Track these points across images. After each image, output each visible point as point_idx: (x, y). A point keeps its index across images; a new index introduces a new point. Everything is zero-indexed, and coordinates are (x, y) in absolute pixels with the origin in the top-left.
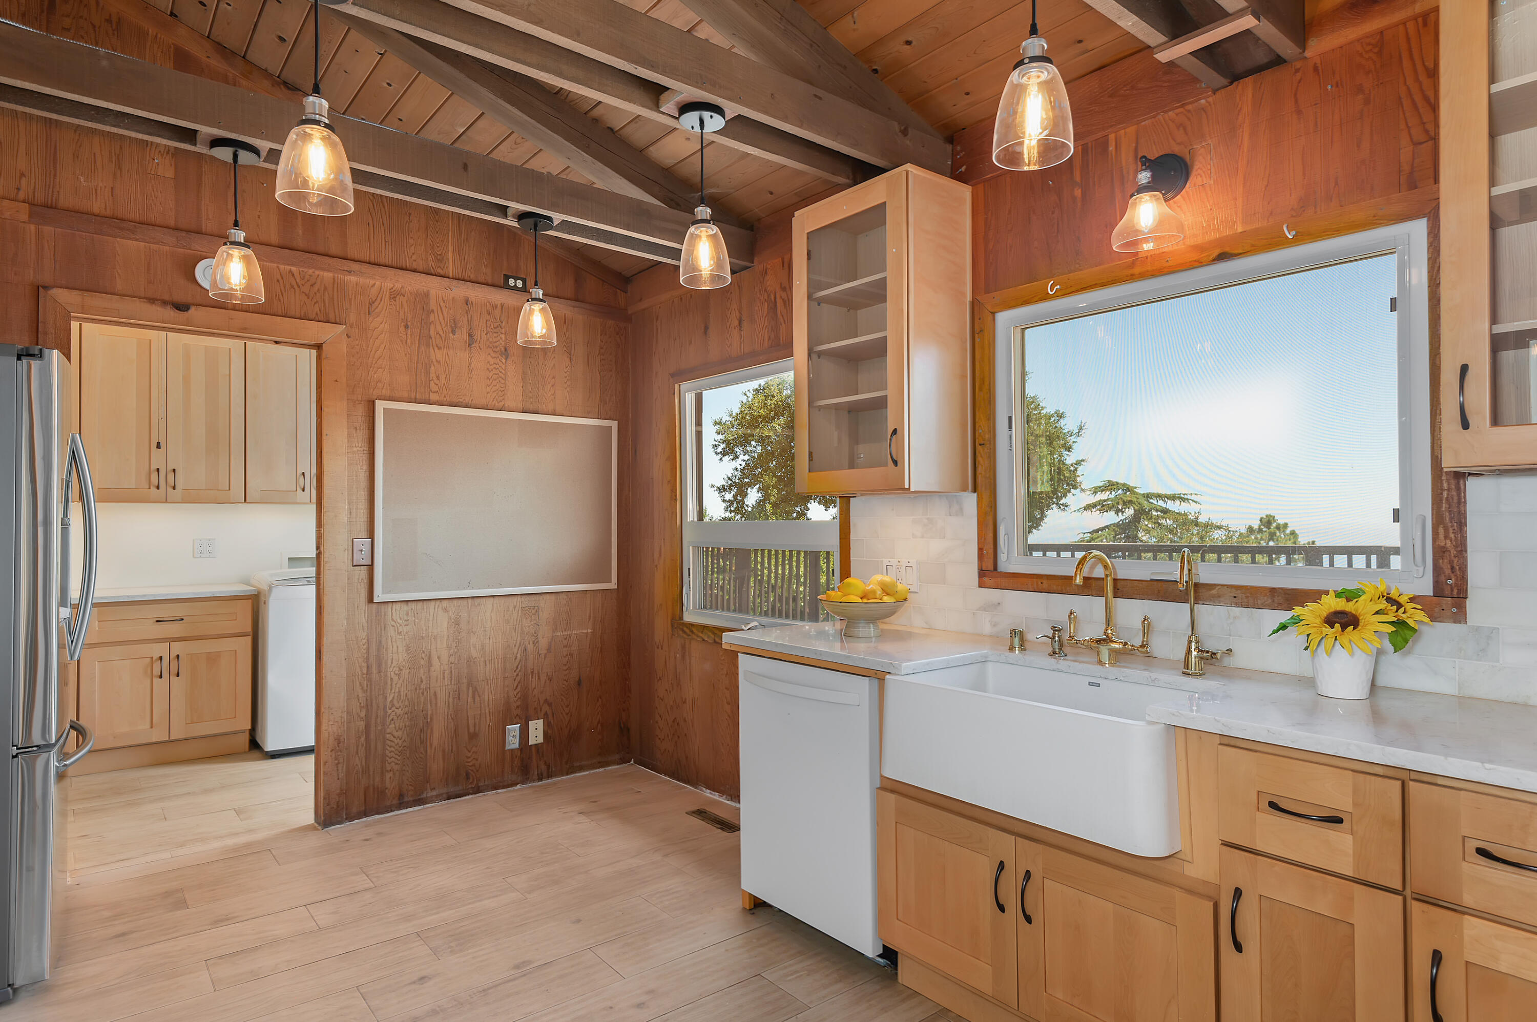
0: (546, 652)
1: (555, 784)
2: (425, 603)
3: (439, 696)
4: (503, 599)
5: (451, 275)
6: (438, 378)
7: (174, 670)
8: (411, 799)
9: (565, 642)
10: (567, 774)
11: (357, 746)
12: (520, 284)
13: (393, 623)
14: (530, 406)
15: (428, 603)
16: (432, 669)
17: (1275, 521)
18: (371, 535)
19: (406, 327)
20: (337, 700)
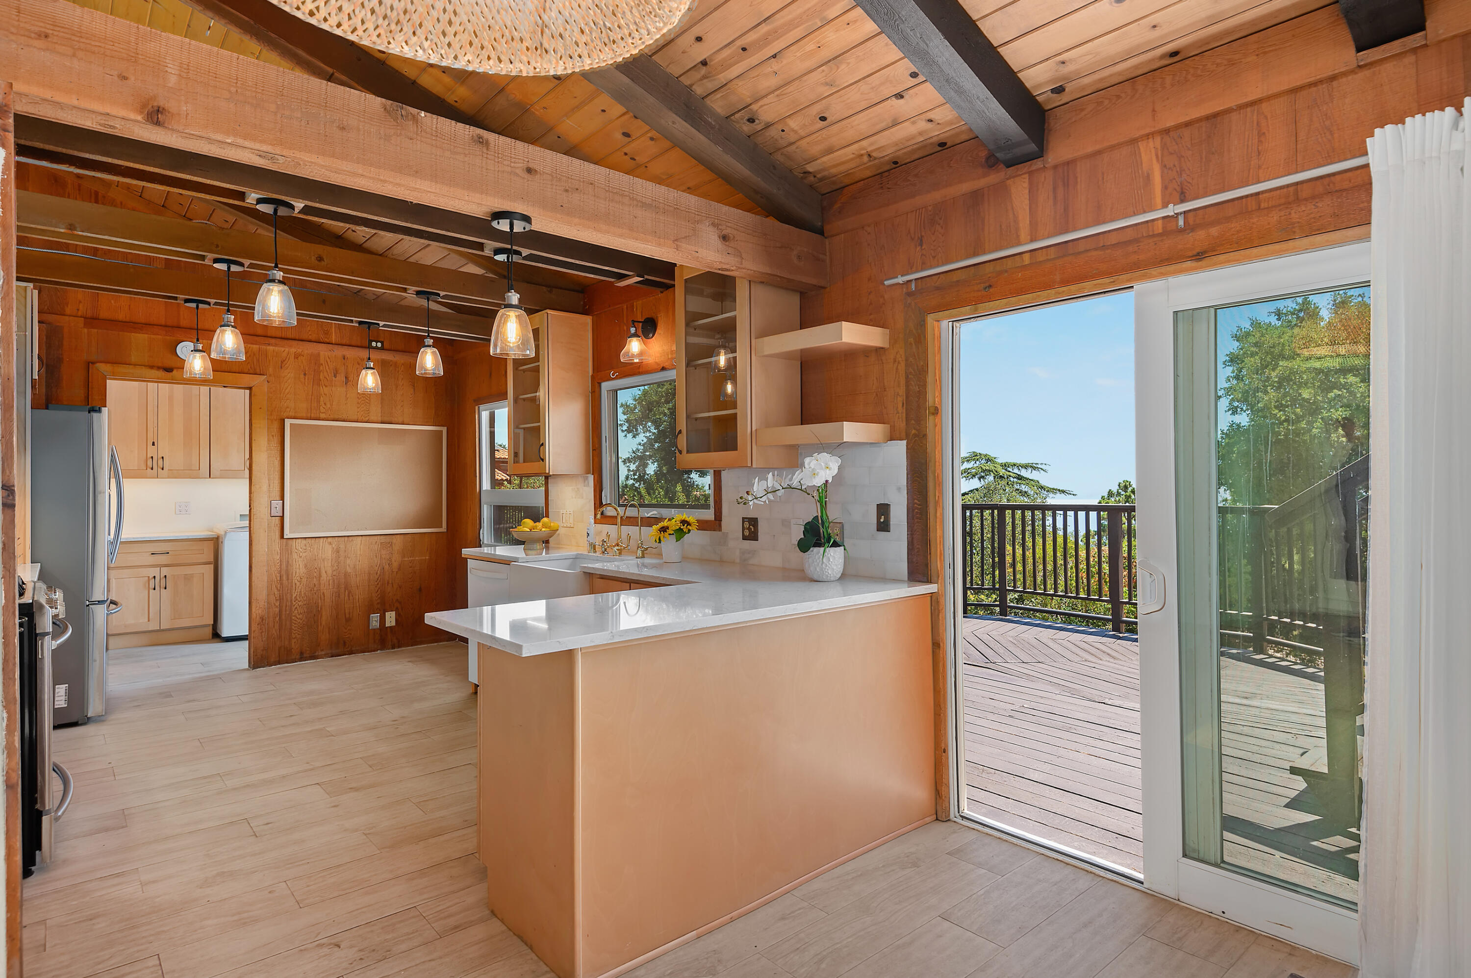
0: (397, 570)
1: (402, 650)
2: (317, 539)
3: (326, 595)
4: (368, 537)
5: (334, 342)
6: (325, 404)
7: (163, 585)
8: (308, 655)
9: (410, 565)
10: (412, 646)
11: (274, 622)
12: (379, 345)
13: (297, 551)
14: (386, 419)
15: (319, 539)
16: (322, 579)
17: (1130, 486)
18: (282, 499)
19: (305, 374)
20: (262, 595)
